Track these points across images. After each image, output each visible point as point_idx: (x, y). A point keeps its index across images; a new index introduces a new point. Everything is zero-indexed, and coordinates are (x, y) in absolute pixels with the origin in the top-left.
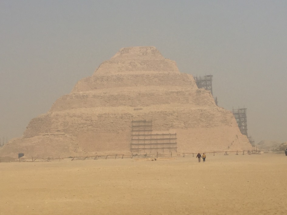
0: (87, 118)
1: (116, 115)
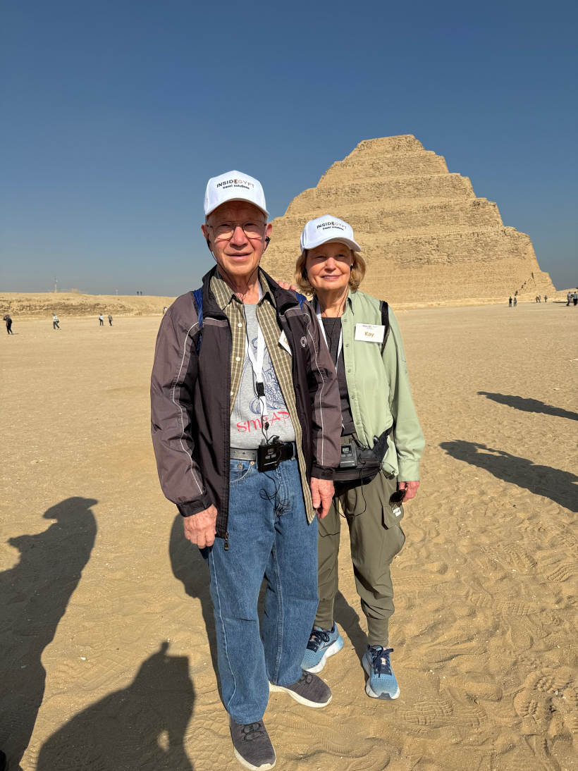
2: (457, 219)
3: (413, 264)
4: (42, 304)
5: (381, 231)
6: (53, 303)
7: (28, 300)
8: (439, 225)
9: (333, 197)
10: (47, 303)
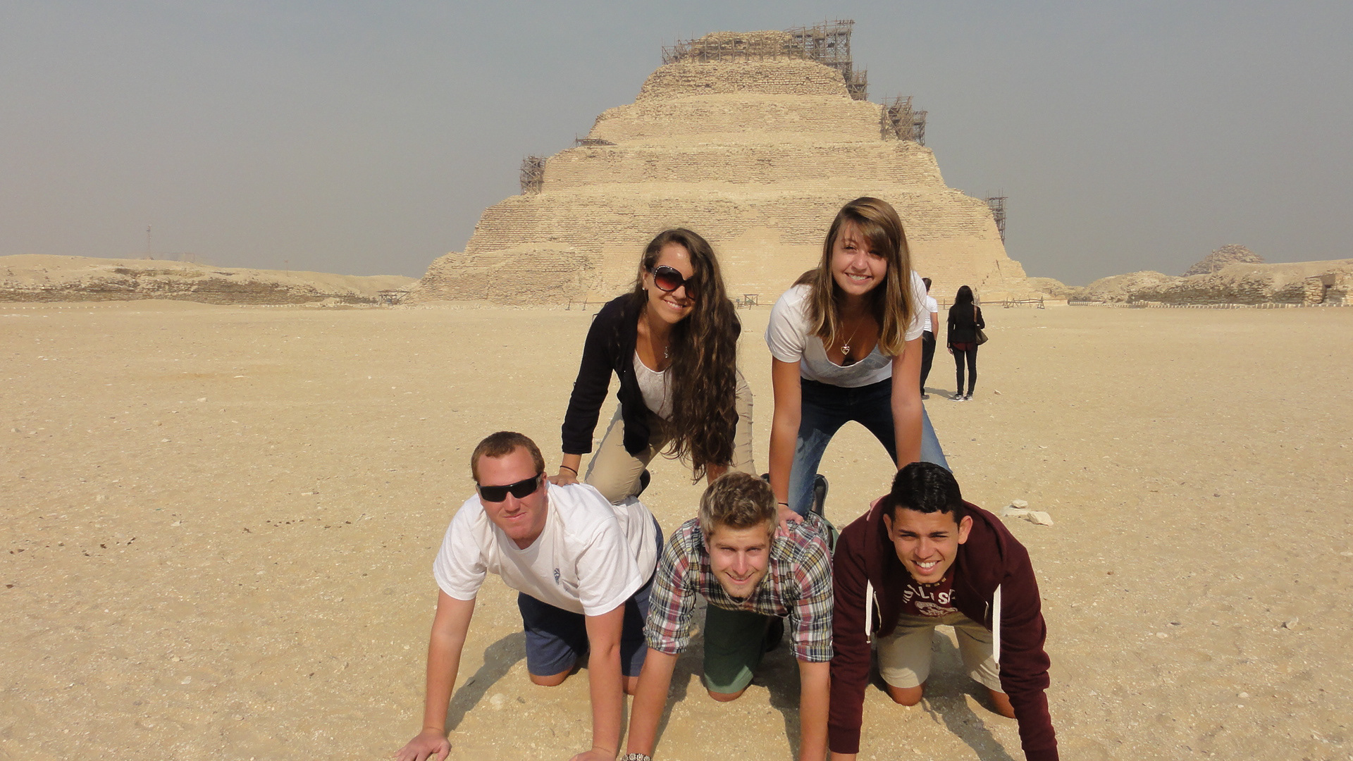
0: (624, 210)
1: (695, 204)
2: (874, 170)
3: (811, 237)
4: (189, 281)
5: (751, 181)
6: (206, 278)
7: (166, 273)
8: (844, 178)
9: (665, 121)
10: (197, 280)
